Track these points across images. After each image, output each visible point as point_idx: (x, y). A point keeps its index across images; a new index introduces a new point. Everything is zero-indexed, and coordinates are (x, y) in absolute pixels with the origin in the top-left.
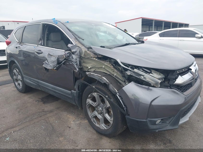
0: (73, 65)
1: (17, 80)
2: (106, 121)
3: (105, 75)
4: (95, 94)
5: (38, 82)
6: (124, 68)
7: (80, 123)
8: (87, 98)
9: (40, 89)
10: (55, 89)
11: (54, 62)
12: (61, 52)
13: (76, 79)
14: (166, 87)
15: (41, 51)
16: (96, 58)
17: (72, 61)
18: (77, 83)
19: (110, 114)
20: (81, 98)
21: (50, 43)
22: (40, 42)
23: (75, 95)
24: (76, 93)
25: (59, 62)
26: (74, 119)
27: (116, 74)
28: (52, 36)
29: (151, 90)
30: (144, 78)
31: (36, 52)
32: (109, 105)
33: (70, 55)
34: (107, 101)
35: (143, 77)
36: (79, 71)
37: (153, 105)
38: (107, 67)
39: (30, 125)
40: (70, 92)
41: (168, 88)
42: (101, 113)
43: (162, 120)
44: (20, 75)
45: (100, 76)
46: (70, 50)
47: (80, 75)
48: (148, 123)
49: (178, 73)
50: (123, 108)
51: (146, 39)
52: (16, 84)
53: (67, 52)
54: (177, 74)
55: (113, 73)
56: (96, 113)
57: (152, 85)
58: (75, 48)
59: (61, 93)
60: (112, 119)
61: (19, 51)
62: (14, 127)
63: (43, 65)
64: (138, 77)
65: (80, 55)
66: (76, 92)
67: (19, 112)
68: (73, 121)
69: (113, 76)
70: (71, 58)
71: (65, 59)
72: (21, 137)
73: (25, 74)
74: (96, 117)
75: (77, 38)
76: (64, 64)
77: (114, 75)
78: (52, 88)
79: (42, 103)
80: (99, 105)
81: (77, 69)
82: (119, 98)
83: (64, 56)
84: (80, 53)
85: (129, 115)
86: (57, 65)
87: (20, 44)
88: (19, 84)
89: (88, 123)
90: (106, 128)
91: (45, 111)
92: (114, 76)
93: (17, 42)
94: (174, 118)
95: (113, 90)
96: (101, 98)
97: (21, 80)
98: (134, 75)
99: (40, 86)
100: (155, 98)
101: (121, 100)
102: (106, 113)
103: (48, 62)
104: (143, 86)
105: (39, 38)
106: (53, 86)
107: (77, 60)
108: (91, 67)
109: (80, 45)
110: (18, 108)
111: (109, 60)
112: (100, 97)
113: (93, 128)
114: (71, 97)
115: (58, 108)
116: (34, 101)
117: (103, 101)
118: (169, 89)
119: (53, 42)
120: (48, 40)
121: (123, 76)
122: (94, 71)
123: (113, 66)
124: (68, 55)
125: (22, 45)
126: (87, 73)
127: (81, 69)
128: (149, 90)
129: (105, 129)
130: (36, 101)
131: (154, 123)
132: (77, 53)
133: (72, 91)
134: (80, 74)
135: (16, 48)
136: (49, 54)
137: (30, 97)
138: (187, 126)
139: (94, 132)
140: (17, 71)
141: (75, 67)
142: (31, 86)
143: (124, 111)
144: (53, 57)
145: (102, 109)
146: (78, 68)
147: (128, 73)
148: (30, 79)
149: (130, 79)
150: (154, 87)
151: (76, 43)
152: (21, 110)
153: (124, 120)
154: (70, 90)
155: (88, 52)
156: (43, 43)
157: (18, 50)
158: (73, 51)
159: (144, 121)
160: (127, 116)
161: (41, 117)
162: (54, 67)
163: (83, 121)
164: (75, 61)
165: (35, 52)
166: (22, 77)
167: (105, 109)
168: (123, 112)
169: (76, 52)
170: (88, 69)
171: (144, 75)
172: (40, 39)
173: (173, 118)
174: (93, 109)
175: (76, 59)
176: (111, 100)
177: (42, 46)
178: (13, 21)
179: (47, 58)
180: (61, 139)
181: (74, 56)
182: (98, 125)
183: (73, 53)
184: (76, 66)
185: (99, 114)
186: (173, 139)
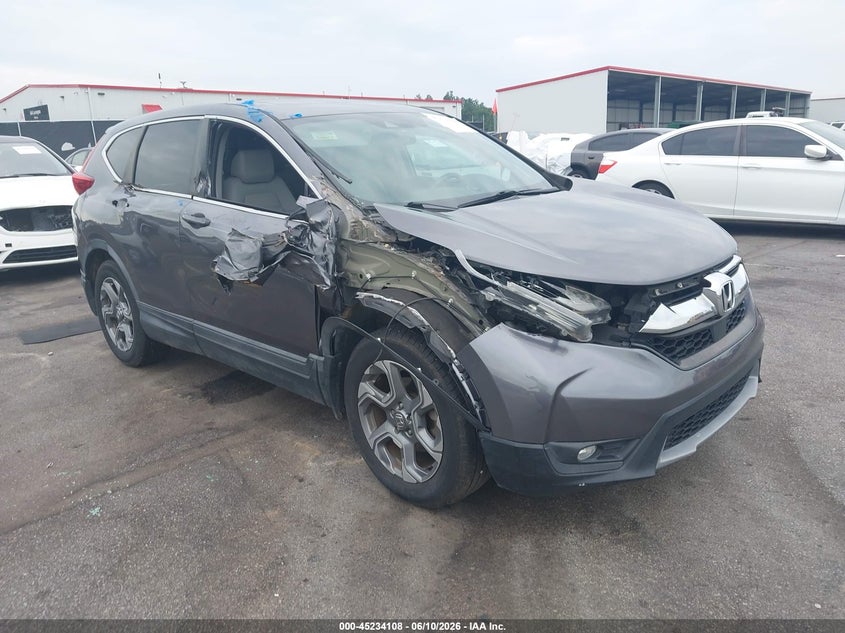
0: (312, 267)
1: (114, 320)
2: (422, 457)
3: (419, 300)
4: (385, 366)
5: (192, 326)
6: (475, 279)
7: (338, 465)
8: (360, 378)
9: (197, 351)
10: (253, 350)
11: (249, 257)
12: (274, 224)
13: (323, 315)
14: (617, 341)
15: (202, 216)
16: (391, 244)
17: (311, 255)
18: (327, 329)
19: (433, 431)
20: (341, 378)
21: (236, 187)
22: (201, 186)
23: (320, 369)
24: (324, 362)
25: (266, 259)
26: (317, 453)
27: (453, 297)
28: (243, 161)
29: (564, 350)
30: (540, 311)
31: (186, 220)
32: (428, 401)
33: (305, 234)
34: (424, 388)
35: (535, 308)
36: (332, 288)
37: (563, 399)
38: (425, 275)
39: (167, 471)
40: (304, 360)
41: (622, 346)
42: (405, 429)
43: (599, 447)
44: (124, 301)
45: (401, 303)
46: (304, 217)
47: (338, 302)
48: (549, 453)
49: (658, 294)
50: (471, 409)
51: (612, 163)
52: (112, 333)
53: (294, 224)
54: (654, 299)
55: (444, 295)
56: (389, 429)
57: (564, 333)
58: (319, 211)
59: (273, 364)
60: (440, 447)
61: (124, 217)
62: (112, 478)
63: (214, 267)
64: (518, 308)
65: (337, 233)
66: (322, 359)
67: (126, 430)
68: (313, 461)
69: (445, 306)
70: (306, 242)
71: (288, 248)
72: (138, 506)
73: (145, 297)
74: (389, 443)
75: (328, 174)
76: (283, 263)
77: (446, 302)
78: (244, 346)
79: (204, 400)
80: (398, 401)
81: (328, 282)
82: (459, 375)
83: (286, 239)
84: (339, 226)
85: (489, 430)
86: (260, 267)
87: (126, 192)
88: (122, 335)
89: (365, 467)
90: (420, 478)
91: (217, 429)
92: (447, 307)
93: (117, 182)
94: (640, 442)
95: (441, 350)
96: (405, 378)
97: (131, 318)
98: (505, 300)
99: (197, 341)
100: (571, 375)
101: (464, 383)
102: (419, 427)
103: (230, 258)
104: (537, 337)
105: (197, 168)
106: (244, 339)
107: (328, 250)
108: (374, 274)
109: (337, 200)
110: (122, 417)
111: (432, 253)
112: (404, 374)
113: (381, 481)
114: (308, 377)
115: (263, 419)
116: (175, 394)
117: (412, 390)
118: (626, 347)
119: (243, 182)
120: (227, 174)
121: (473, 305)
122: (384, 288)
123: (445, 271)
124: (298, 233)
125: (135, 193)
126: (362, 295)
127: (340, 281)
128: (557, 352)
129: (418, 482)
130: (184, 396)
131: (571, 458)
132: (326, 227)
133: (311, 355)
134: (339, 299)
135: (115, 203)
136: (234, 232)
137: (160, 383)
138: (705, 480)
139: (383, 492)
140: (114, 287)
141: (319, 276)
142: (167, 342)
143: (476, 416)
144: (246, 240)
145: (410, 415)
146: (329, 277)
147: (490, 295)
148: (162, 314)
149: (496, 314)
150: (569, 339)
151: (325, 192)
152: (133, 423)
153: (476, 448)
154: (305, 354)
155: (365, 223)
156: (209, 190)
157: (121, 210)
158: (313, 219)
159: (535, 449)
160: (483, 435)
161: (202, 446)
162: (251, 275)
163: (347, 459)
164: (321, 253)
165: (182, 221)
166: (135, 310)
167: (418, 414)
168: (472, 419)
169: (323, 223)
170: (363, 280)
171: (538, 301)
172: (202, 176)
173: (637, 445)
174: (381, 415)
175: (325, 249)
176: (434, 382)
177: (208, 198)
178: (81, 86)
179: (228, 244)
180: (271, 513)
181: (316, 238)
182: (394, 470)
183: (315, 227)
184: (322, 271)
185: (398, 432)
186: (648, 519)
